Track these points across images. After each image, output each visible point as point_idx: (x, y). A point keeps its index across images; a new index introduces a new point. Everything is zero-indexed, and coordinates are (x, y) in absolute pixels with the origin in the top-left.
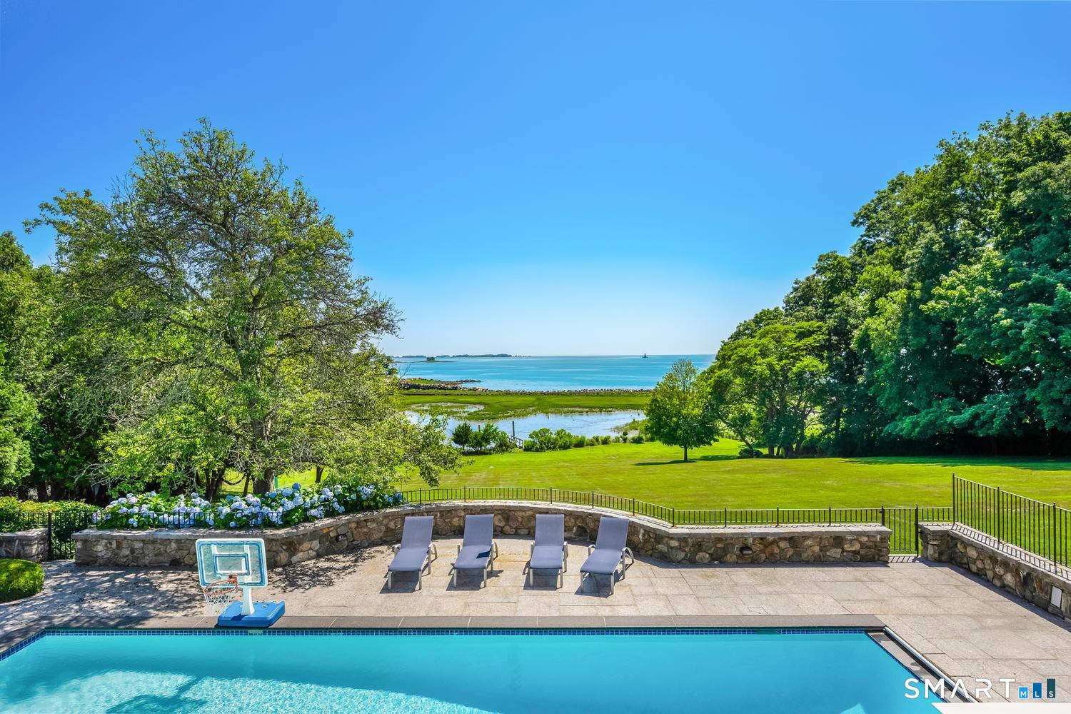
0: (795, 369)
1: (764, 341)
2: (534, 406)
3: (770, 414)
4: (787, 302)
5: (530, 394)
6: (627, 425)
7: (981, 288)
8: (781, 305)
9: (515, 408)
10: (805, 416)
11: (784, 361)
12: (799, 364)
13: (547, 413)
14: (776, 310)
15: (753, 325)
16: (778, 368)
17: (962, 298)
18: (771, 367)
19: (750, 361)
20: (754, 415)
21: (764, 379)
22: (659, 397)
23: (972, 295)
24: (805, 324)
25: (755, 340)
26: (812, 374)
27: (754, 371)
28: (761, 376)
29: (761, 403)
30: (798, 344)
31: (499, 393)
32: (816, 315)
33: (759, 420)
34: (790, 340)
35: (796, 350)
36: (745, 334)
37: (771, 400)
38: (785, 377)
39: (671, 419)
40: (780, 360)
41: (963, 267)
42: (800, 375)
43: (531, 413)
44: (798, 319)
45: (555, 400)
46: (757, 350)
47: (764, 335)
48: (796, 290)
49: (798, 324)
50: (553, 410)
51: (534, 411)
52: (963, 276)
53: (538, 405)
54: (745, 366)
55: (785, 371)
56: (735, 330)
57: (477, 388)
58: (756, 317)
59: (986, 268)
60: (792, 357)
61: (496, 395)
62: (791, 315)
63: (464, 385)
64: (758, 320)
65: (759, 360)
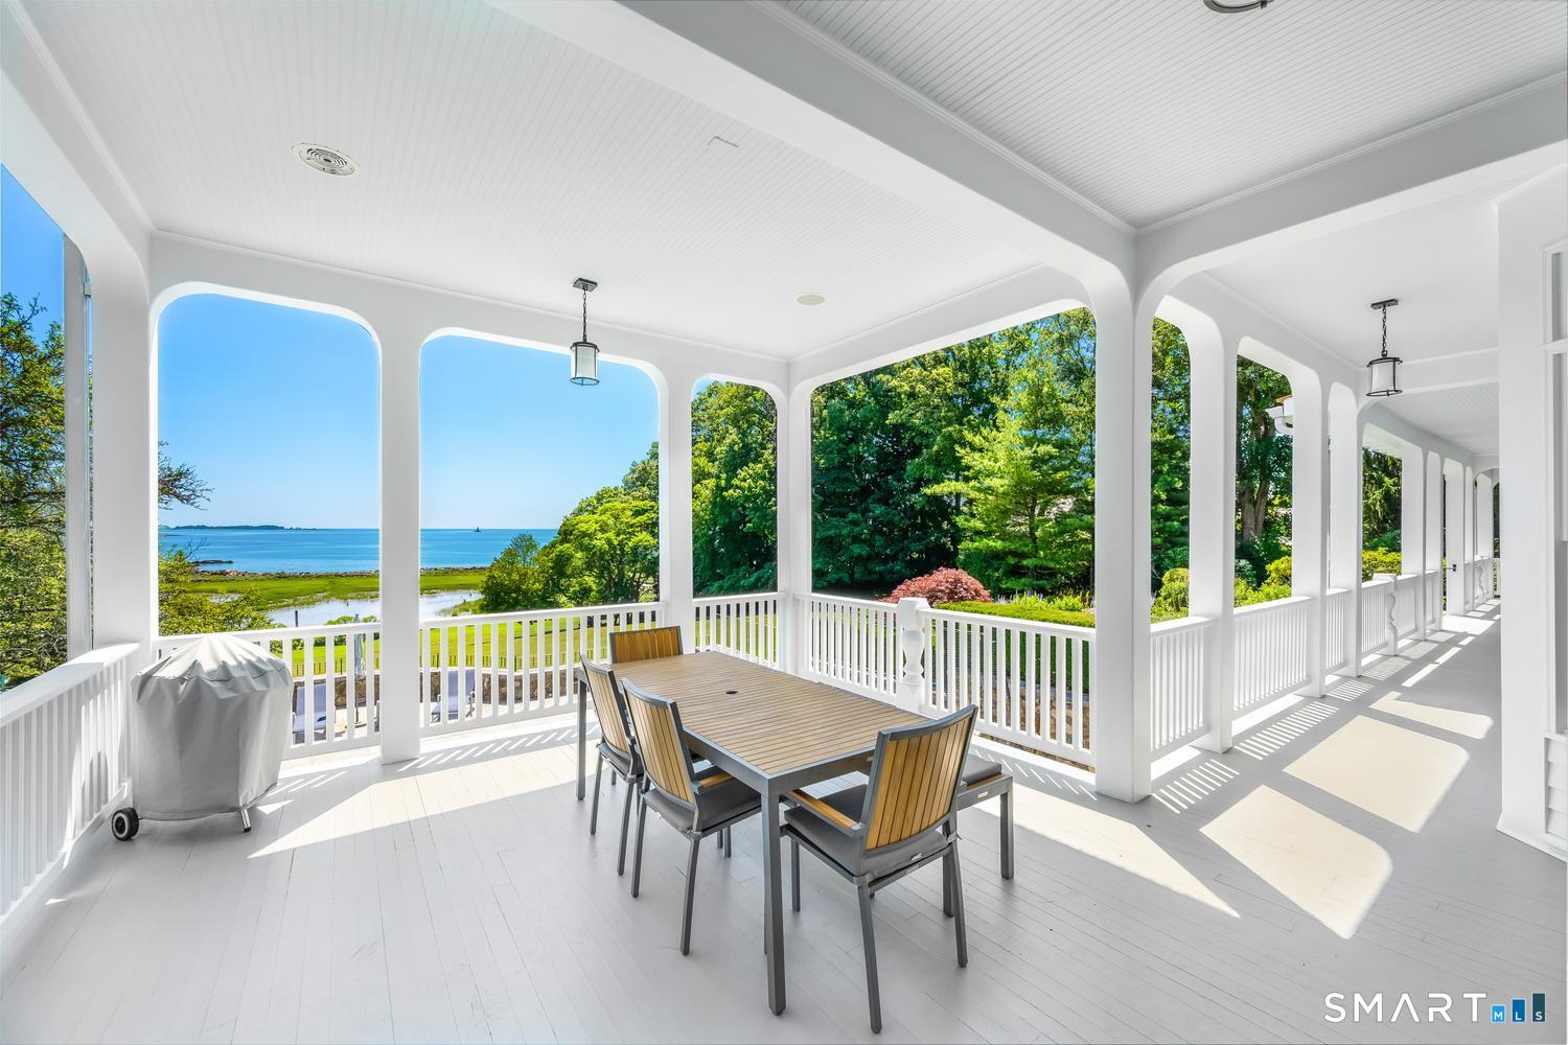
0: (630, 544)
1: (604, 517)
2: (325, 591)
3: (608, 586)
4: (626, 483)
5: (319, 577)
6: (456, 607)
7: (761, 482)
8: (620, 484)
9: (295, 595)
10: (638, 586)
11: (622, 536)
12: (634, 539)
13: (346, 599)
14: (616, 489)
15: (595, 502)
16: (616, 543)
17: (750, 489)
18: (609, 542)
19: (591, 536)
20: (594, 587)
21: (603, 553)
22: (496, 573)
23: (756, 487)
24: (640, 503)
25: (596, 516)
26: (646, 548)
27: (594, 546)
28: (600, 550)
29: (600, 576)
30: (634, 521)
31: (267, 576)
32: (650, 496)
33: (598, 592)
34: (627, 517)
35: (632, 526)
36: (587, 511)
37: (610, 573)
38: (622, 550)
39: (510, 596)
40: (618, 535)
41: (751, 465)
42: (635, 548)
43: (320, 601)
44: (634, 498)
45: (356, 582)
46: (597, 526)
47: (603, 513)
48: (634, 471)
49: (635, 503)
50: (354, 595)
51: (324, 597)
52: (751, 472)
53: (331, 590)
54: (586, 541)
55: (621, 543)
56: (577, 506)
57: (228, 571)
58: (598, 494)
59: (765, 468)
60: (629, 533)
61: (262, 580)
62: (629, 494)
63: (201, 568)
64: (599, 499)
65: (599, 535)
